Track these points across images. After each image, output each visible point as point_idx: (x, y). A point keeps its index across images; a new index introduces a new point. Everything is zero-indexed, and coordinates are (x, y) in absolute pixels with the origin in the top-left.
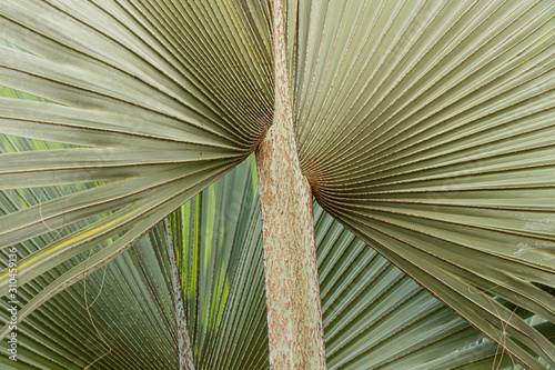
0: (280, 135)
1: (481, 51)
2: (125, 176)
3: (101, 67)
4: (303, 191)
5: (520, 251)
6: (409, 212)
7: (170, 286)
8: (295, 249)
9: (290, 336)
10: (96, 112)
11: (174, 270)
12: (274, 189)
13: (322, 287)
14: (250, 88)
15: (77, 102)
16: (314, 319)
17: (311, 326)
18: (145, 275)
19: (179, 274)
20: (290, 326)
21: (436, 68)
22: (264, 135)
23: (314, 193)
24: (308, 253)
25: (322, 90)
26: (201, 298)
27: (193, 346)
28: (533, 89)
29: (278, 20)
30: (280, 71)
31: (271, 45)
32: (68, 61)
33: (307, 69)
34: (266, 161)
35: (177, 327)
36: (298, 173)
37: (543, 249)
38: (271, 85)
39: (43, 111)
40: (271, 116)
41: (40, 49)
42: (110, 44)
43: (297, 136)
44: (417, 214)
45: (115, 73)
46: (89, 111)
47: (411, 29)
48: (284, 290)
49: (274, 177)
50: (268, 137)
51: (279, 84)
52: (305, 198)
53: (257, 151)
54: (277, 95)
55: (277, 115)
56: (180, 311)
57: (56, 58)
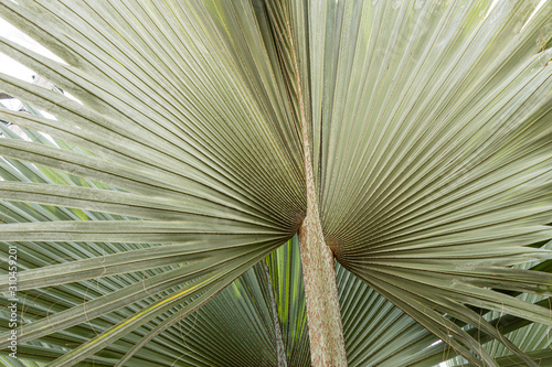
0: (311, 222)
1: (429, 161)
2: (202, 258)
3: (179, 196)
4: (327, 255)
5: (454, 284)
6: (388, 264)
7: (271, 314)
8: (323, 290)
9: (322, 344)
10: (177, 222)
11: (274, 305)
12: (309, 255)
13: (342, 312)
14: (291, 196)
15: (164, 218)
16: (338, 332)
17: (335, 337)
18: (258, 308)
19: (277, 307)
20: (322, 338)
21: (403, 174)
22: (301, 223)
23: (334, 256)
24: (331, 293)
25: (336, 193)
26: (291, 321)
27: (286, 351)
28: (461, 181)
29: (307, 154)
30: (310, 184)
31: (304, 169)
32: (157, 194)
33: (327, 181)
34: (304, 239)
35: (276, 339)
36: (324, 244)
37: (467, 282)
38: (305, 192)
39: (139, 226)
40: (305, 211)
41: (137, 190)
42: (186, 181)
43: (322, 222)
44: (393, 264)
45: (190, 198)
46: (173, 222)
47: (388, 149)
48: (318, 316)
49: (308, 247)
50: (304, 224)
51: (309, 191)
52: (328, 259)
53: (299, 232)
54: (309, 198)
55: (309, 211)
56: (278, 329)
57: (149, 194)
